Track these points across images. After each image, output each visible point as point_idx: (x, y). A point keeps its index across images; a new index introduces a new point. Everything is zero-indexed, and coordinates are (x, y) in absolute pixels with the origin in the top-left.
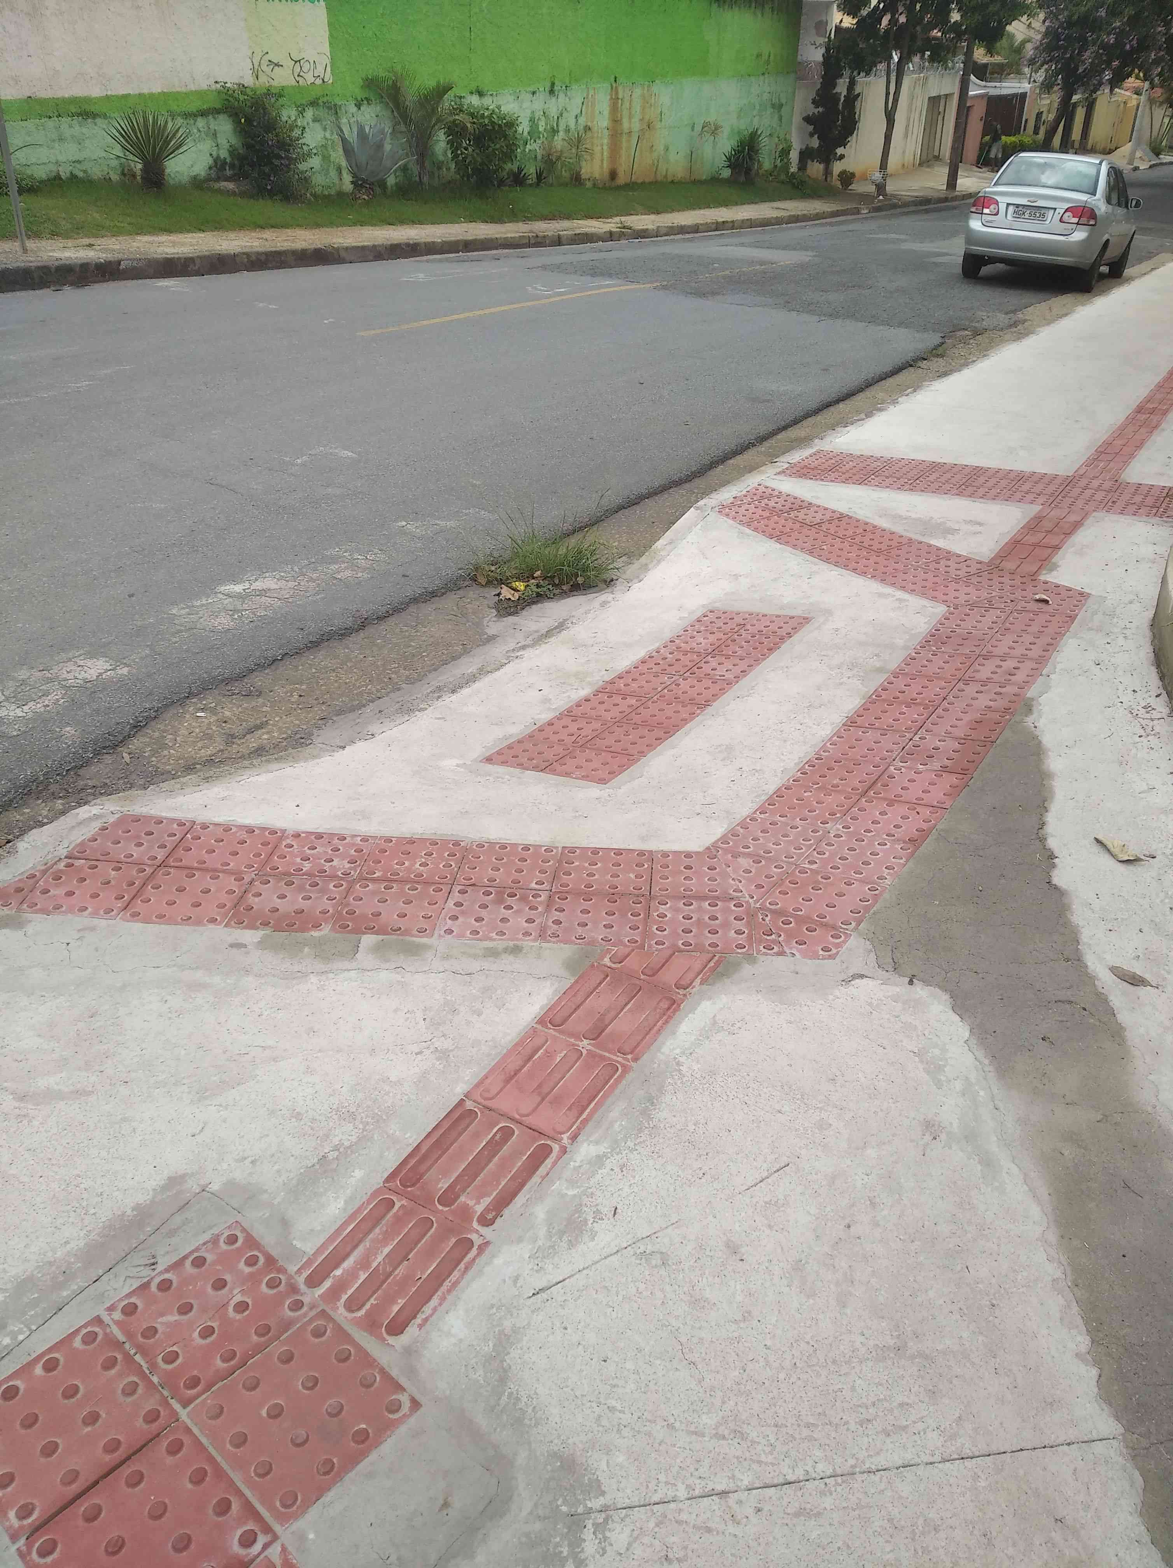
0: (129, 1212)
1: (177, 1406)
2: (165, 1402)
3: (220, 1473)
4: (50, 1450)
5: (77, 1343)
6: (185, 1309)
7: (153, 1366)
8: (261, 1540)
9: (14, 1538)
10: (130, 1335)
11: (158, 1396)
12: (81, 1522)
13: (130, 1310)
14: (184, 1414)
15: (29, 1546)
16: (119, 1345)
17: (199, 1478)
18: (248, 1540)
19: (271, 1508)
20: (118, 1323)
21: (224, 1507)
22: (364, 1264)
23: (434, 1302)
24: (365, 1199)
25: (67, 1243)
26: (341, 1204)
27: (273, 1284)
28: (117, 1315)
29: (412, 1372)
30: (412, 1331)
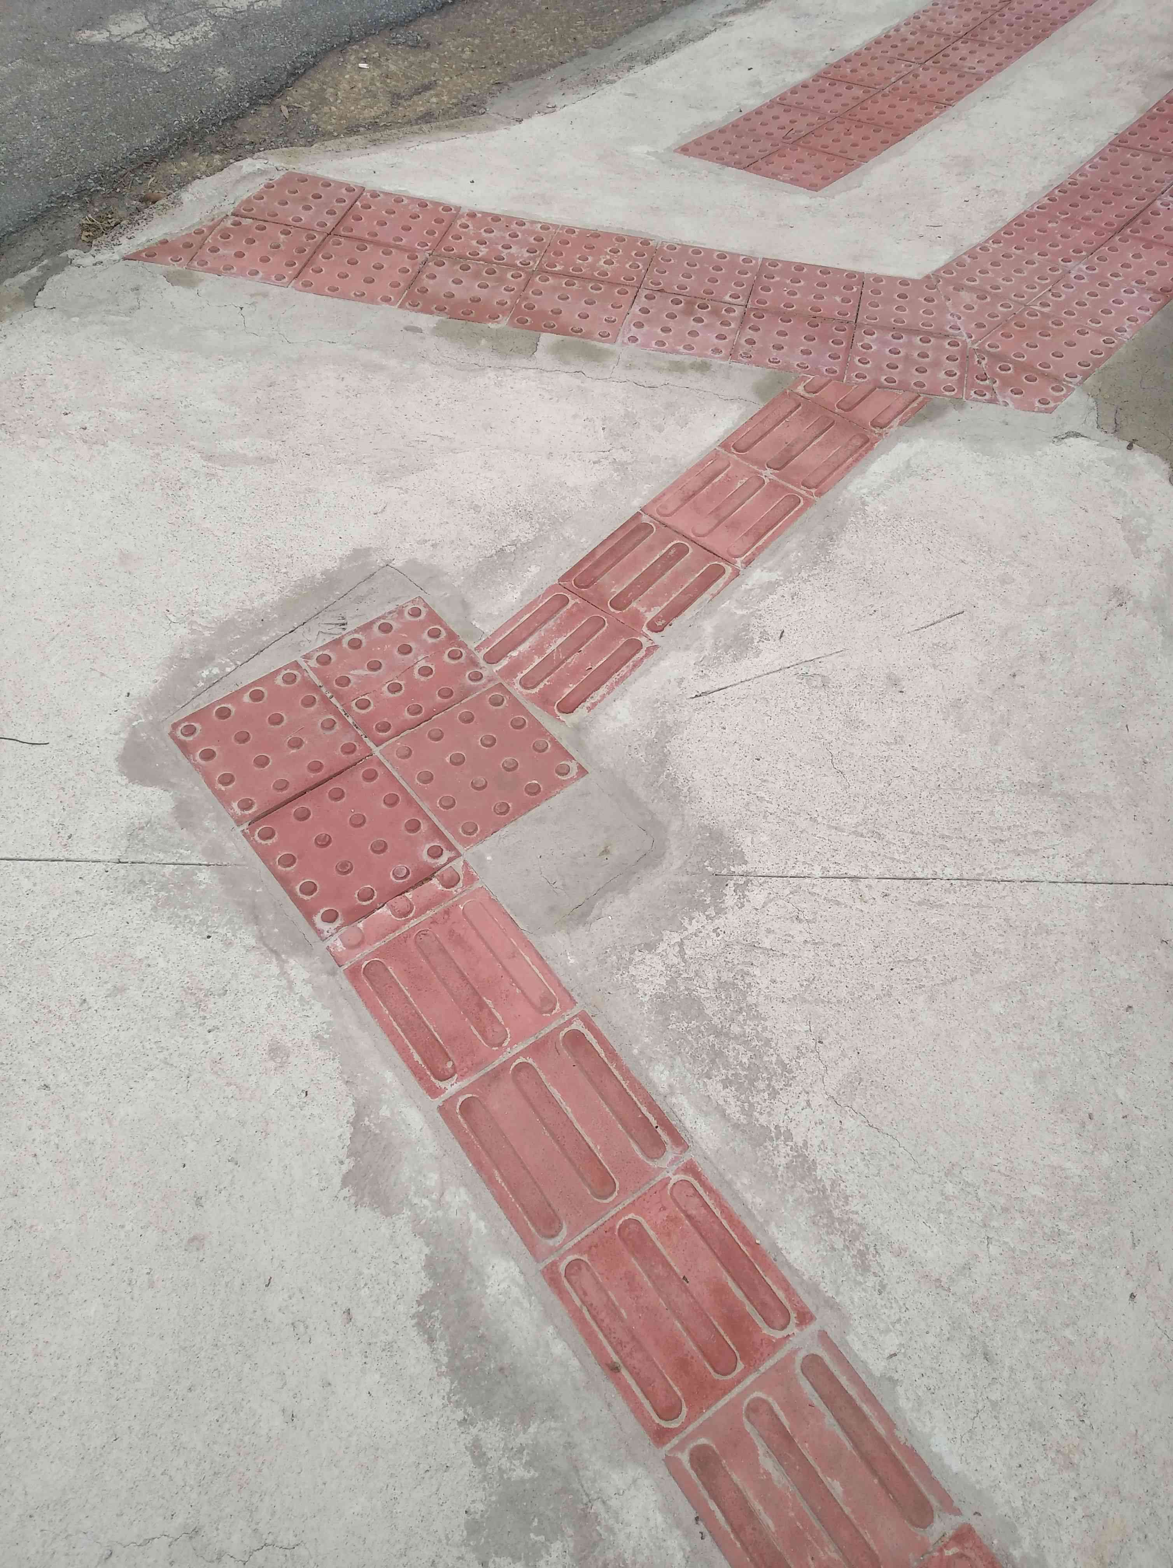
0: (318, 575)
1: (371, 745)
2: (359, 739)
3: (410, 801)
4: (262, 762)
5: (279, 680)
6: (375, 666)
7: (348, 710)
8: (446, 855)
9: (239, 822)
10: (326, 682)
11: (353, 734)
12: (293, 820)
13: (325, 661)
14: (377, 751)
15: (252, 831)
16: (317, 688)
17: (392, 801)
18: (436, 853)
19: (454, 833)
20: (313, 669)
21: (414, 826)
22: (538, 649)
23: (603, 690)
24: (541, 592)
25: (263, 595)
26: (518, 595)
27: (453, 656)
28: (313, 663)
29: (580, 745)
30: (581, 711)
